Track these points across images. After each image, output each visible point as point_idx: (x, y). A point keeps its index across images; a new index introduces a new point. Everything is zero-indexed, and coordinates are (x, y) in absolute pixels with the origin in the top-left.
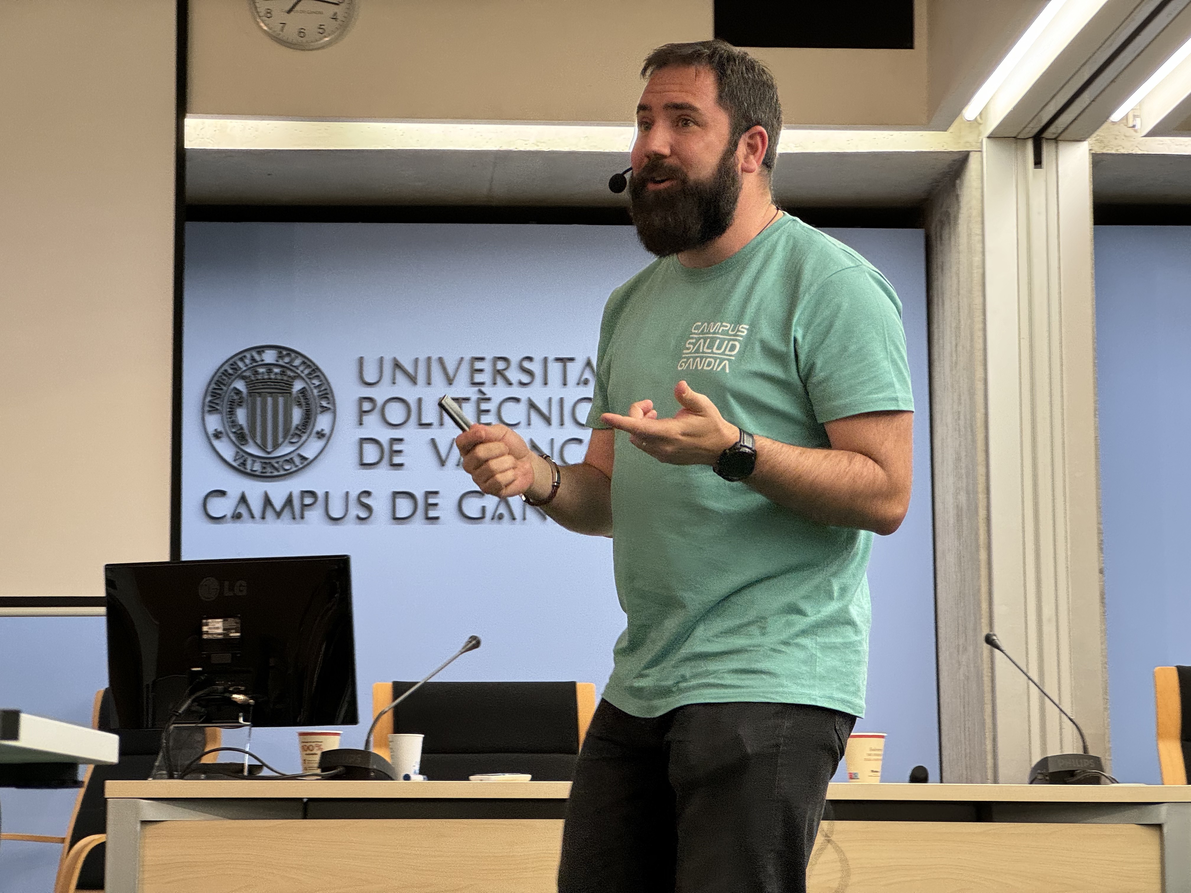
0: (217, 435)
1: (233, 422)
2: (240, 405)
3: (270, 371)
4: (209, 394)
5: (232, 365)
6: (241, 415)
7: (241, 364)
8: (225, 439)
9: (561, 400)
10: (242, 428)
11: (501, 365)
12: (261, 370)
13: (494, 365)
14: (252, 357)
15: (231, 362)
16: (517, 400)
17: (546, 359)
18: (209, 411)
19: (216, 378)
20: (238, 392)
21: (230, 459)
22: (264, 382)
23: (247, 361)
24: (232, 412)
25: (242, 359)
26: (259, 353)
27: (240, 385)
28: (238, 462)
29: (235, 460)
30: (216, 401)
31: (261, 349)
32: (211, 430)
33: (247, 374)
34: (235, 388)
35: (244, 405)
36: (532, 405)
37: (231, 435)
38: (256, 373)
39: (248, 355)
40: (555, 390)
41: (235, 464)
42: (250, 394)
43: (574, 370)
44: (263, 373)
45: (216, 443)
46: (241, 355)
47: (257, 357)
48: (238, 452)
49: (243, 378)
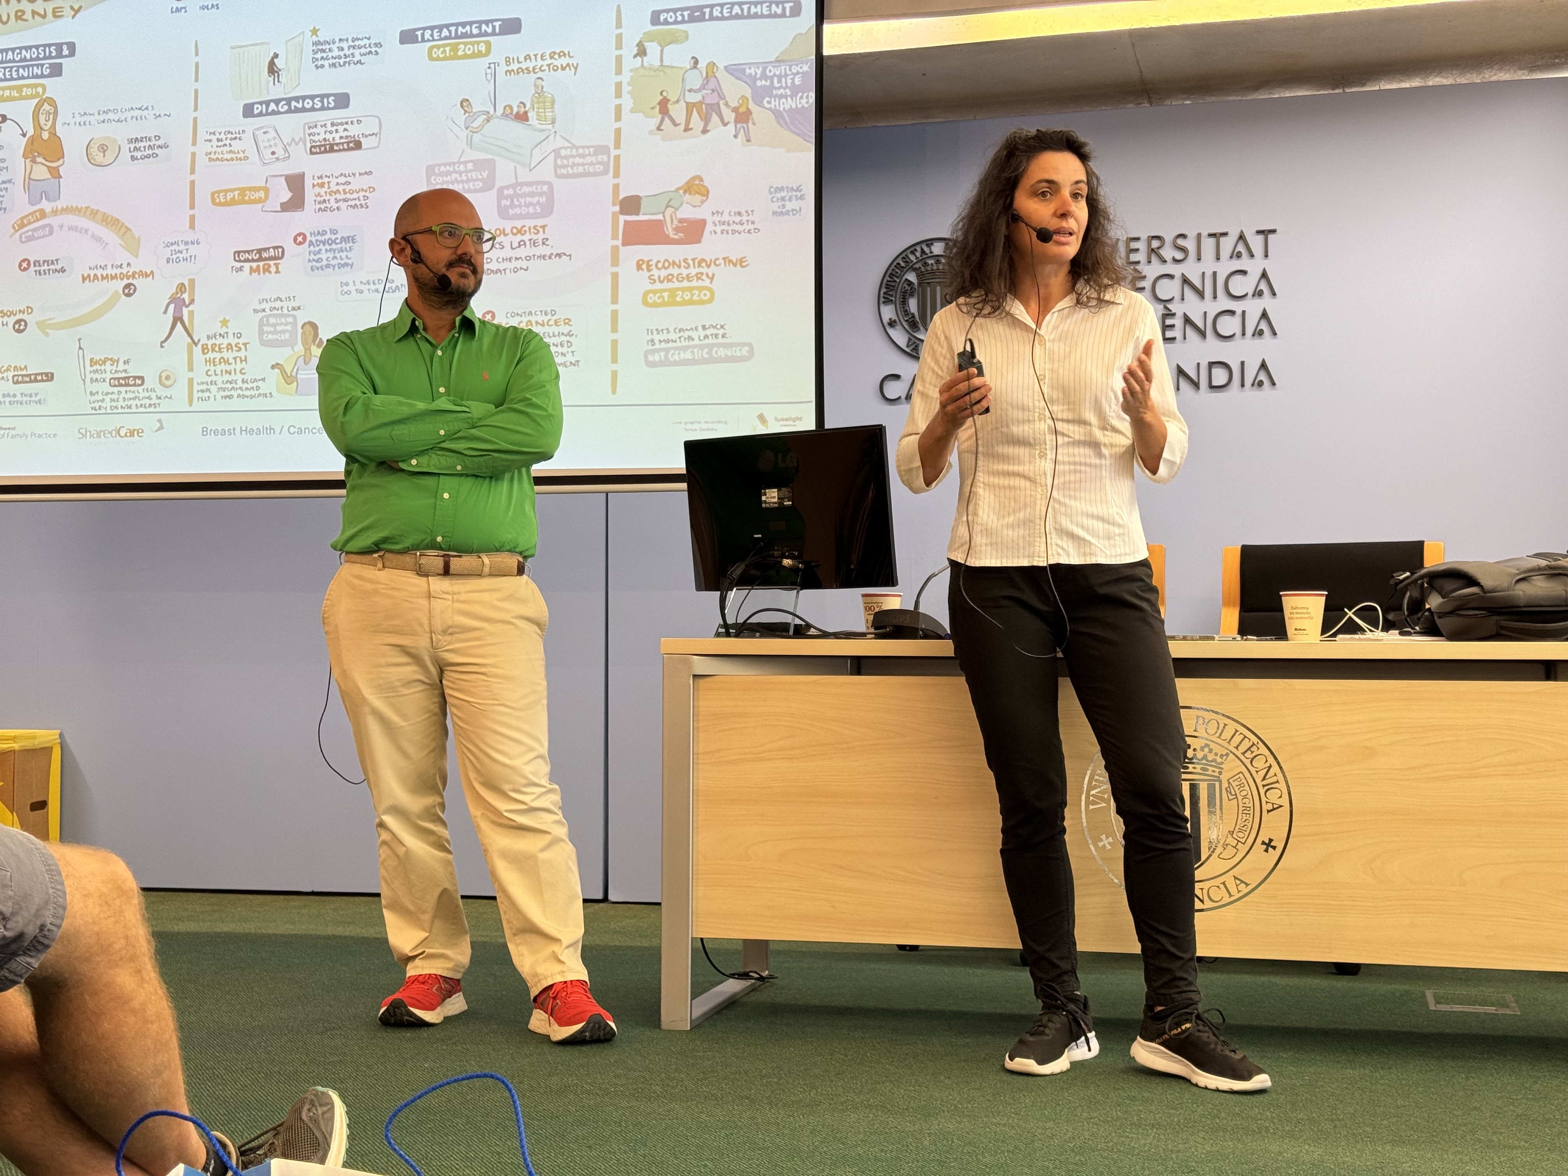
0: (892, 324)
1: (906, 311)
2: (912, 295)
3: (938, 262)
4: (884, 285)
5: (903, 258)
6: (913, 305)
7: (912, 258)
8: (899, 327)
9: (1215, 273)
10: (913, 316)
11: (1155, 244)
12: (930, 262)
13: (1149, 244)
14: (922, 249)
15: (904, 255)
16: (1171, 277)
17: (1199, 236)
18: (884, 302)
19: (889, 272)
20: (910, 283)
21: (904, 346)
22: (933, 272)
23: (918, 254)
24: (904, 302)
25: (912, 253)
26: (928, 245)
27: (912, 277)
28: (911, 348)
29: (908, 346)
30: (890, 293)
31: (929, 242)
32: (886, 320)
33: (917, 266)
34: (906, 279)
35: (916, 295)
36: (1185, 281)
37: (905, 324)
38: (926, 264)
39: (919, 249)
40: (1208, 265)
41: (907, 349)
42: (920, 284)
43: (1227, 245)
44: (932, 265)
45: (891, 332)
46: (912, 249)
47: (926, 250)
48: (910, 339)
49: (915, 270)
